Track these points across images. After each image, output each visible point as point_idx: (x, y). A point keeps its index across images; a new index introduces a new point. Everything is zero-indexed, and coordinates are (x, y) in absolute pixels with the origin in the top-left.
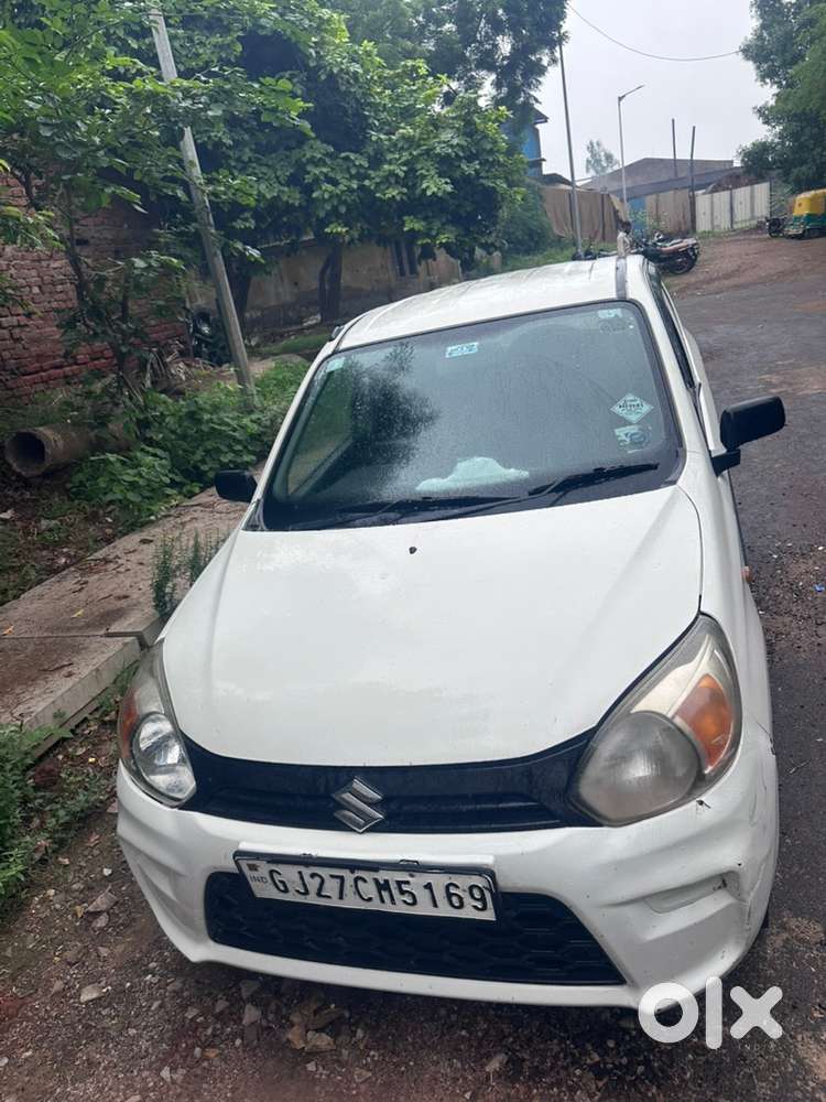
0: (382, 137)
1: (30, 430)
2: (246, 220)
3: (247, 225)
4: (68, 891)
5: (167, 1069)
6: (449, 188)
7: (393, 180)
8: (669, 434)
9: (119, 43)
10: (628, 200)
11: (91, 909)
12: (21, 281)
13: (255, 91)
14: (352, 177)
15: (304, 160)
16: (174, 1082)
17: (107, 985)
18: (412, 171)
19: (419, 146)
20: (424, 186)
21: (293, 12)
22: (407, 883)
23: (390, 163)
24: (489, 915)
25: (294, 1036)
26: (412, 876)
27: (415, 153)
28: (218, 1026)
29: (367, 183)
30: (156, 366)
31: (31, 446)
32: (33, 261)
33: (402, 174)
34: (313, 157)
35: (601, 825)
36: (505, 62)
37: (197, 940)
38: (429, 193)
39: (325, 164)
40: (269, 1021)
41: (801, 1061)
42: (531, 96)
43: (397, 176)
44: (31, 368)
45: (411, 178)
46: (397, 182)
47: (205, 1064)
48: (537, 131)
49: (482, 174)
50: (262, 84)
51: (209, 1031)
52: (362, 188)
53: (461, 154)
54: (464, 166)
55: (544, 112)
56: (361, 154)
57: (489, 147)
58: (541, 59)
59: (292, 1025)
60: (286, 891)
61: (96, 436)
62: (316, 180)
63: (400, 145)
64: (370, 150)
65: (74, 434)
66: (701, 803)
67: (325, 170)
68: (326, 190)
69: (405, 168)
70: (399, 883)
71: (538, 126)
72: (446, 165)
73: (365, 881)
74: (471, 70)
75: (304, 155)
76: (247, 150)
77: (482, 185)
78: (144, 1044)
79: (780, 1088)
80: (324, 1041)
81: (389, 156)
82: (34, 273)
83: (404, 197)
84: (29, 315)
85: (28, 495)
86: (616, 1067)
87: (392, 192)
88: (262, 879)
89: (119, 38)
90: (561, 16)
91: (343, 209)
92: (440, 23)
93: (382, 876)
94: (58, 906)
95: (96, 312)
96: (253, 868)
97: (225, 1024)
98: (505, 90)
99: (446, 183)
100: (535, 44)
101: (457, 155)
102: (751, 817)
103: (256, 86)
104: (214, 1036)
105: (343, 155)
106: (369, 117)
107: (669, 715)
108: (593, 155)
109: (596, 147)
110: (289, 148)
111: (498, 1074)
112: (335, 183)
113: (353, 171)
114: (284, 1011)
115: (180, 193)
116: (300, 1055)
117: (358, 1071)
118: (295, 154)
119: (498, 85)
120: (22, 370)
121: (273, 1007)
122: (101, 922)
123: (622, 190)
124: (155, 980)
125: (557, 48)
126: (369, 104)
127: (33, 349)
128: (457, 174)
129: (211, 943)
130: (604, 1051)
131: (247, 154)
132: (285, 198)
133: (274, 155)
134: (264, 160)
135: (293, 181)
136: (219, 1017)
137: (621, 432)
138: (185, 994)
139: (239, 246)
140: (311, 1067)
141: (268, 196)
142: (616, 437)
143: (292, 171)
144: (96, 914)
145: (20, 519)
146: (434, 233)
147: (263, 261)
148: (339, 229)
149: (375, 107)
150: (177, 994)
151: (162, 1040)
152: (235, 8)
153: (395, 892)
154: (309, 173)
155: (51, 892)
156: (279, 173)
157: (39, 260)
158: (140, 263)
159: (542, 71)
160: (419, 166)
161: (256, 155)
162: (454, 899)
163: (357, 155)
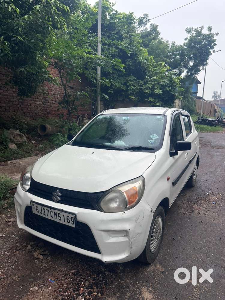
0: (148, 78)
1: (45, 125)
2: (111, 91)
3: (111, 92)
4: (7, 216)
5: (7, 252)
6: (161, 93)
7: (148, 88)
8: (160, 143)
9: (92, 47)
10: (220, 107)
11: (9, 220)
12: (56, 93)
13: (113, 61)
14: (139, 86)
15: (128, 80)
16: (7, 255)
17: (4, 234)
18: (153, 87)
19: (157, 81)
20: (155, 91)
21: (134, 47)
22: (60, 214)
23: (149, 84)
24: (74, 226)
25: (35, 254)
26: (61, 213)
27: (155, 83)
28: (22, 248)
29: (142, 88)
30: (80, 119)
31: (44, 128)
32: (60, 90)
33: (151, 87)
34: (131, 79)
35: (102, 211)
36: (191, 67)
37: (22, 223)
38: (156, 93)
39: (133, 82)
40: (32, 250)
41: (141, 292)
42: (195, 76)
43: (150, 87)
44: (52, 113)
45: (153, 88)
46: (149, 89)
47: (15, 254)
48: (198, 85)
49: (172, 91)
50: (115, 60)
51: (19, 248)
52: (141, 89)
53: (167, 85)
54: (167, 88)
55: (200, 81)
56: (143, 81)
57: (175, 85)
58: (200, 68)
59: (36, 252)
60: (38, 212)
61: (60, 130)
62: (130, 85)
63: (152, 80)
64: (145, 80)
65: (54, 128)
66: (124, 213)
67: (132, 83)
68: (131, 88)
69: (152, 86)
70: (59, 214)
71: (198, 84)
72: (163, 87)
73: (52, 212)
74: (181, 68)
75: (129, 79)
76: (116, 75)
77: (171, 93)
78: (5, 247)
79: (133, 295)
80: (41, 257)
81: (149, 83)
82: (59, 92)
83: (150, 93)
84: (55, 101)
85: (39, 139)
86: (98, 279)
87: (148, 91)
88: (34, 208)
89: (92, 46)
90: (208, 59)
91: (135, 93)
92: (176, 56)
93: (56, 211)
94: (3, 218)
95: (67, 102)
96: (33, 205)
97: (23, 248)
98: (189, 74)
99: (161, 91)
100: (199, 64)
101: (166, 85)
102: (136, 221)
103: (114, 60)
104: (20, 249)
105: (138, 80)
106: (147, 73)
107: (123, 192)
108: (215, 95)
109: (216, 93)
110: (126, 77)
111: (72, 273)
112: (135, 86)
113: (139, 84)
114: (36, 249)
115: (95, 81)
116: (35, 258)
117: (45, 264)
118: (126, 78)
119: (187, 72)
120: (50, 113)
121: (35, 248)
122: (10, 224)
123: (218, 105)
124: (14, 236)
125: (205, 66)
126: (148, 70)
127: (54, 109)
128: (165, 90)
129: (24, 225)
130: (98, 276)
131: (116, 76)
132: (122, 88)
133: (122, 78)
134: (119, 78)
135: (125, 84)
136: (22, 247)
137: (149, 141)
138: (19, 241)
139: (104, 95)
140: (36, 261)
141: (118, 86)
142: (148, 141)
143: (125, 82)
144: (10, 222)
145: (36, 143)
146: (156, 102)
147: (109, 99)
148: (133, 97)
149: (149, 71)
150: (17, 240)
151: (9, 247)
152: (114, 43)
153: (58, 216)
154: (128, 83)
155: (3, 215)
156: (122, 82)
157: (62, 90)
158: (79, 93)
159: (200, 71)
160: (155, 86)
161: (118, 77)
162: (68, 220)
163: (141, 81)
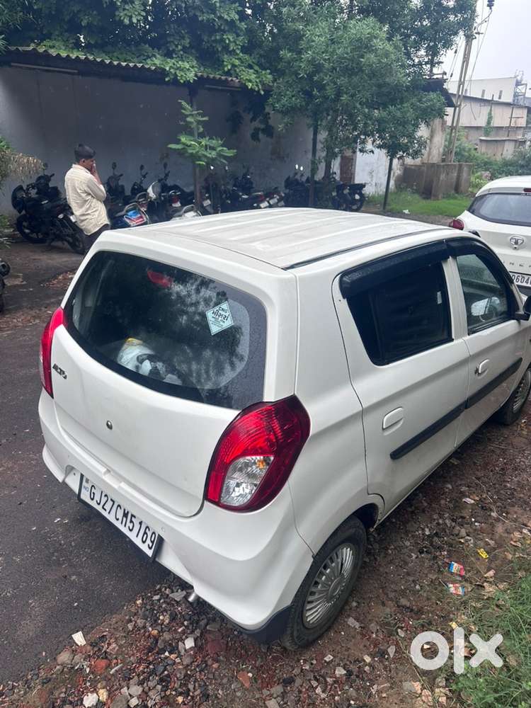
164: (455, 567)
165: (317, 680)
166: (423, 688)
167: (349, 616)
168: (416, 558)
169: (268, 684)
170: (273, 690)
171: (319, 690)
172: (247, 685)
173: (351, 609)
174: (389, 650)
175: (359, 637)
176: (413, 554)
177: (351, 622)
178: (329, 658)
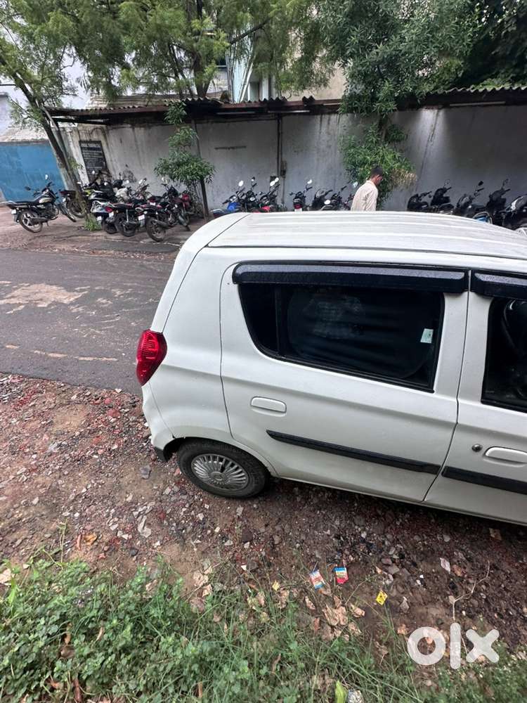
164: (342, 573)
165: (190, 506)
166: (209, 575)
167: (244, 506)
168: (328, 535)
169: (178, 484)
170: (175, 487)
171: (184, 510)
172: (175, 474)
173: (250, 505)
174: (228, 541)
175: (231, 518)
176: (329, 531)
177: (240, 510)
178: (207, 506)
